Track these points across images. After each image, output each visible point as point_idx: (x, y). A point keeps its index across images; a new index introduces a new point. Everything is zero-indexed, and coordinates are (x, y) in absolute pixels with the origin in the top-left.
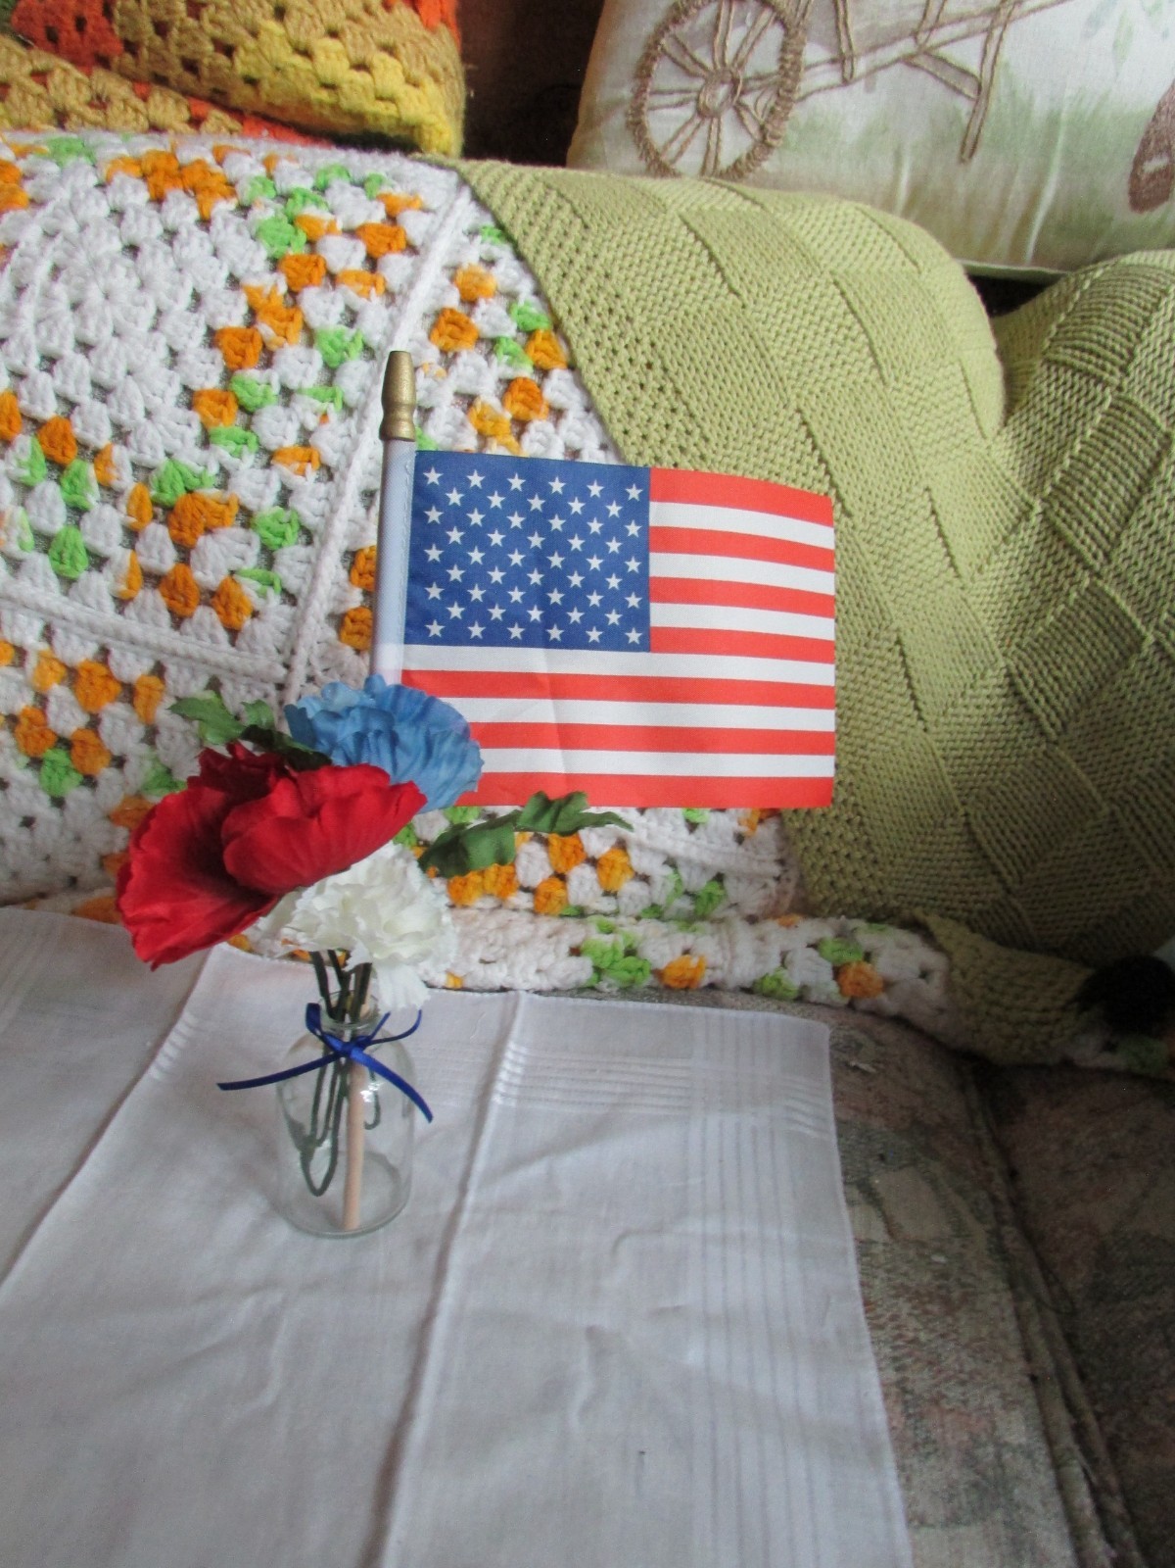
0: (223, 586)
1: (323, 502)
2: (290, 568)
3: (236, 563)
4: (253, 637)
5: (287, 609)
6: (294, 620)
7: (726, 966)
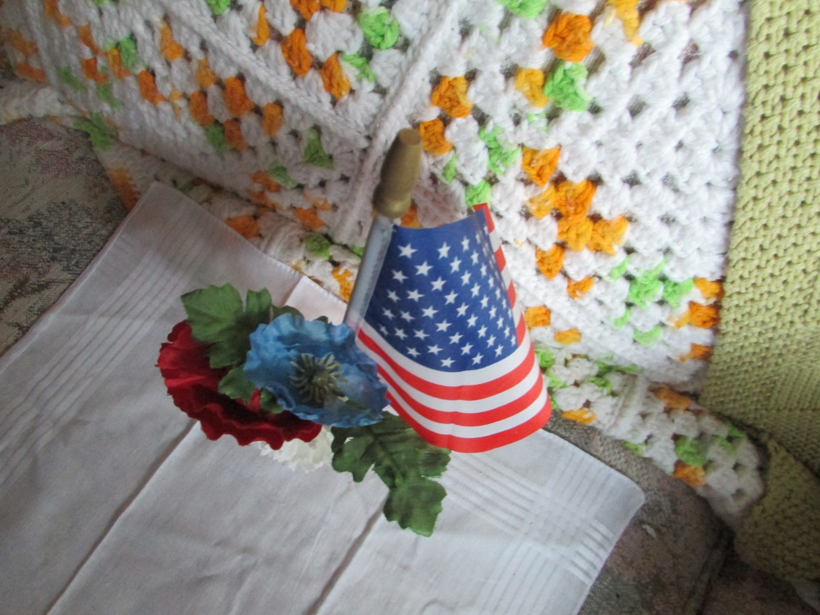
0: (329, 62)
1: (424, 18)
2: (383, 69)
3: (342, 46)
4: (347, 111)
5: (376, 98)
6: (379, 108)
7: (607, 426)
